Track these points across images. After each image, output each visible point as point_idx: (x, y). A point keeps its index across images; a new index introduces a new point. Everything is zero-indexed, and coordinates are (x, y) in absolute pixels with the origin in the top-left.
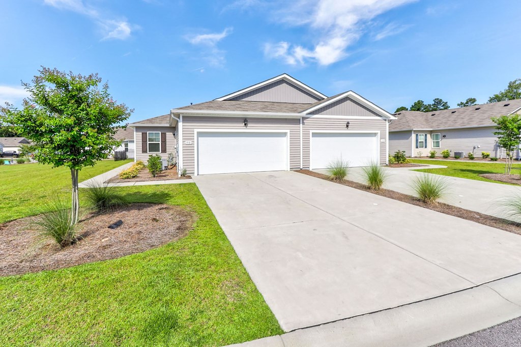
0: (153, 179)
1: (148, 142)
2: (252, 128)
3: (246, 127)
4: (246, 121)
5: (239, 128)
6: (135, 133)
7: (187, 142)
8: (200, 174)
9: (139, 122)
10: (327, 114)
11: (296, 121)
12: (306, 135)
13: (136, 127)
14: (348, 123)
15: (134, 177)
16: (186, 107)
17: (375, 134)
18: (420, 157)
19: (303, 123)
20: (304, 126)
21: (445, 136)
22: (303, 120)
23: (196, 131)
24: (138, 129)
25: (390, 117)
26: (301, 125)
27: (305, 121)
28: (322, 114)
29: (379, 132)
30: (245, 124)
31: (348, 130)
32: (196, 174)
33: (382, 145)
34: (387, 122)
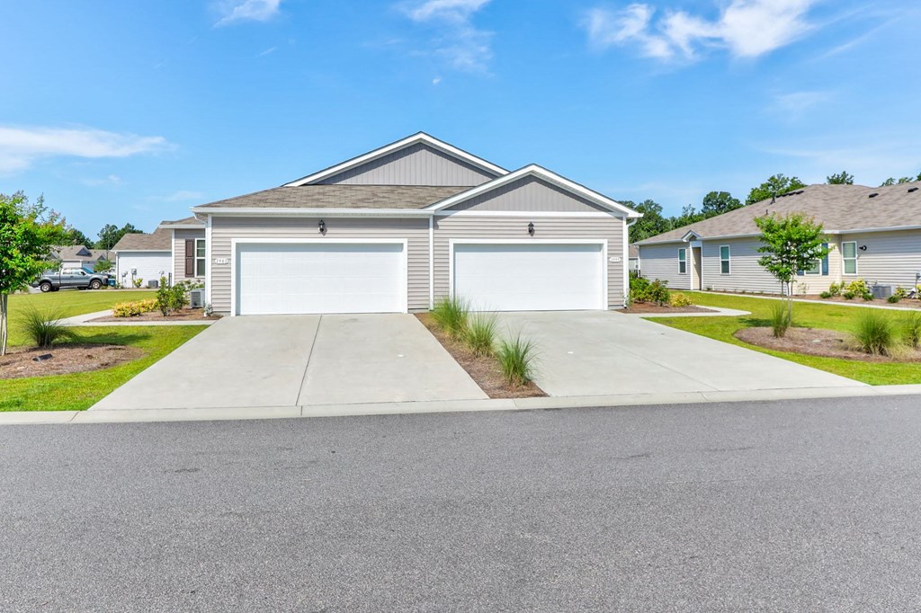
0: (163, 318)
1: (196, 258)
2: (335, 236)
3: (324, 234)
4: (322, 224)
5: (311, 236)
6: (173, 240)
7: (219, 260)
8: (242, 313)
9: (180, 221)
10: (487, 209)
11: (421, 223)
12: (441, 249)
13: (176, 230)
14: (531, 225)
15: (135, 315)
16: (219, 202)
17: (599, 247)
18: (803, 297)
19: (436, 227)
20: (436, 231)
21: (863, 248)
22: (435, 222)
23: (234, 242)
24: (179, 233)
25: (627, 214)
26: (431, 229)
27: (439, 223)
28: (475, 210)
29: (605, 242)
30: (322, 230)
31: (531, 239)
32: (233, 313)
33: (614, 269)
34: (625, 222)
